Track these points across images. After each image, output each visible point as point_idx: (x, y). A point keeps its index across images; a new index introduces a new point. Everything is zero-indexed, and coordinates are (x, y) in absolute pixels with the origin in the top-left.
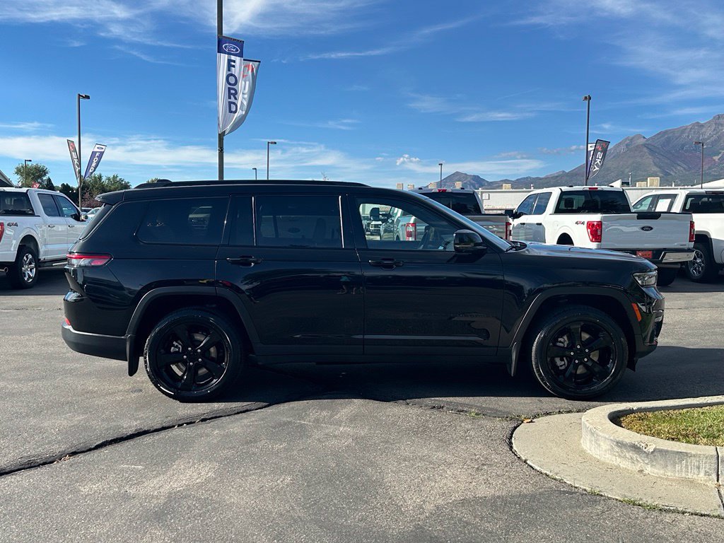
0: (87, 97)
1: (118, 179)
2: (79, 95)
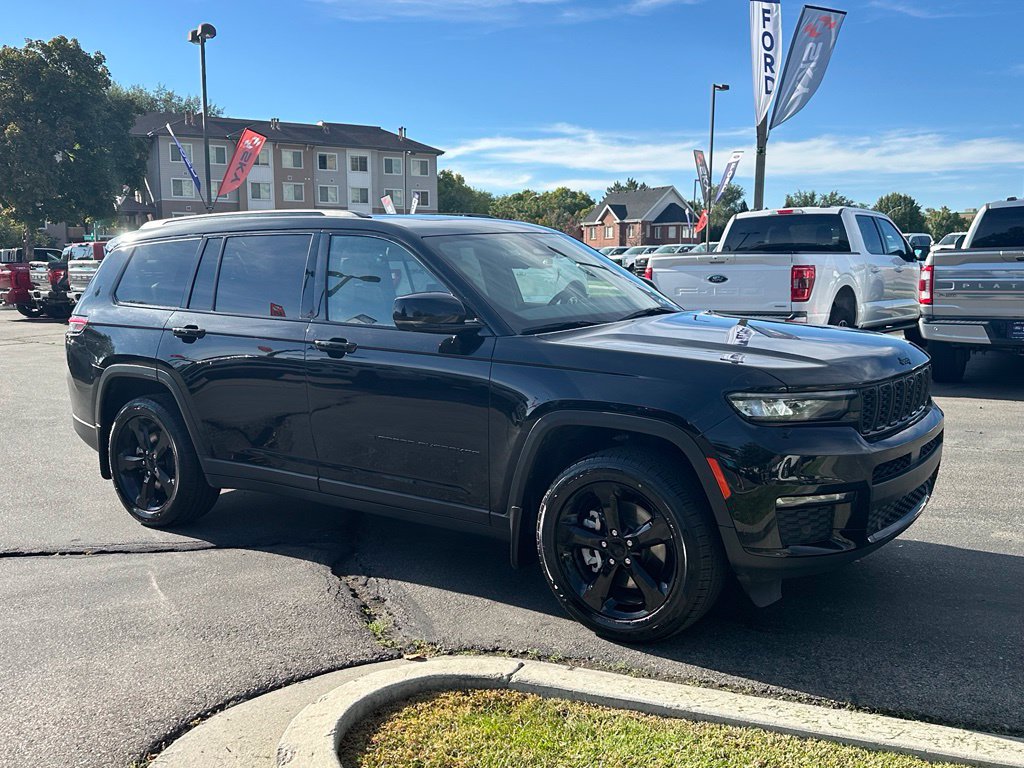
0: (726, 87)
1: (837, 198)
2: (715, 86)
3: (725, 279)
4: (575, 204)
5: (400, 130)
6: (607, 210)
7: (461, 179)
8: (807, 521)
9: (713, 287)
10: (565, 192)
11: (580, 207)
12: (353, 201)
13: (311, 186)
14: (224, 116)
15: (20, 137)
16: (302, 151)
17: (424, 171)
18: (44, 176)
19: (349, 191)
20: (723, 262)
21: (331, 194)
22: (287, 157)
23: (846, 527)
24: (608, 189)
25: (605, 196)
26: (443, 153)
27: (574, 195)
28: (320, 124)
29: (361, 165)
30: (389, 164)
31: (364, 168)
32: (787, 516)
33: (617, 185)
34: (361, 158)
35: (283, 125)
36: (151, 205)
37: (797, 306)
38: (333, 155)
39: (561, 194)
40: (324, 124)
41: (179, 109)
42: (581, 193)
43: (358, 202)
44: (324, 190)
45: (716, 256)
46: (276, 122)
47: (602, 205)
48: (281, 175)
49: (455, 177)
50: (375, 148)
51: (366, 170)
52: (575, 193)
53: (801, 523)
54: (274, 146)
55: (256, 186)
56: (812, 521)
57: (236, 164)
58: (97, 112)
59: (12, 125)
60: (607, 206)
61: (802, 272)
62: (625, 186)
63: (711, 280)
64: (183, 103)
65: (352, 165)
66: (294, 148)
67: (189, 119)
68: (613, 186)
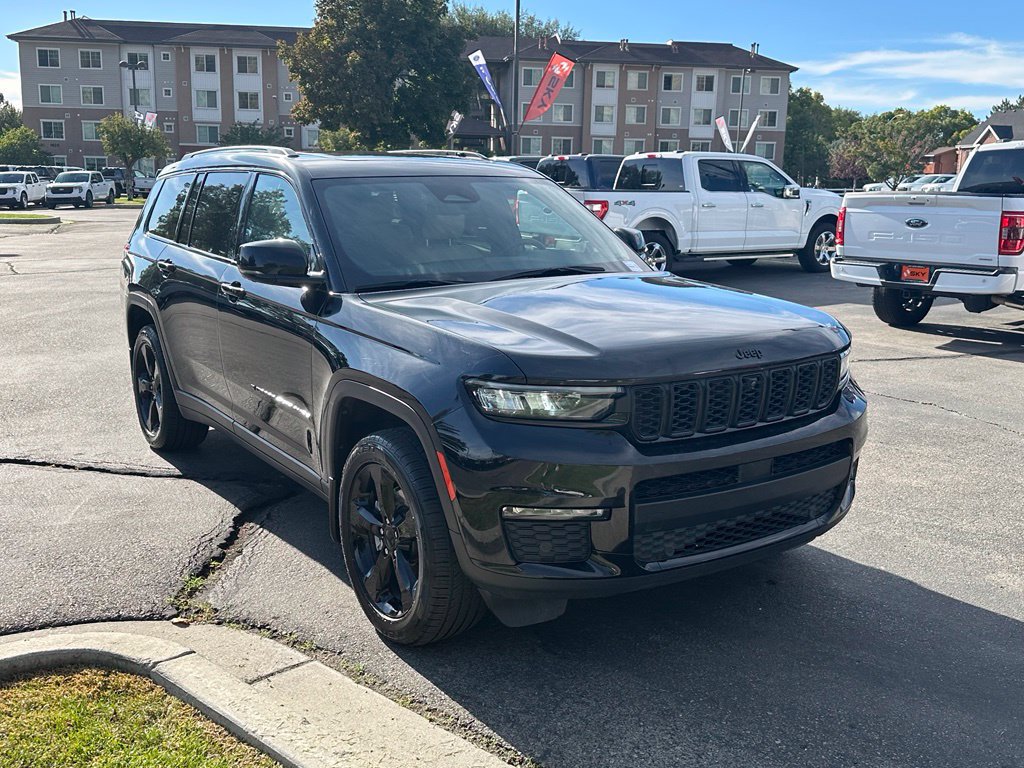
3: (924, 224)
4: (955, 125)
5: (753, 46)
6: (989, 131)
7: (819, 97)
8: (548, 537)
9: (910, 232)
10: (945, 110)
11: (960, 128)
12: (696, 123)
13: (654, 109)
14: (580, 39)
15: (360, 65)
16: (648, 72)
17: (774, 88)
18: (379, 102)
19: (692, 112)
20: (923, 204)
21: (673, 114)
22: (633, 79)
23: (614, 551)
24: (994, 108)
25: (989, 116)
26: (797, 69)
27: (955, 114)
28: (669, 43)
29: (707, 85)
30: (737, 81)
31: (709, 88)
32: (520, 528)
33: (1006, 103)
34: (708, 78)
35: (632, 46)
36: (503, 129)
37: (1005, 261)
38: (678, 75)
39: (939, 113)
40: (674, 43)
41: (540, 33)
42: (962, 112)
43: (699, 123)
44: (667, 112)
45: (915, 196)
46: (625, 43)
47: (985, 125)
48: (625, 97)
49: (813, 95)
50: (722, 66)
51: (712, 90)
52: (956, 112)
53: (538, 537)
54: (621, 67)
55: (600, 110)
56: (555, 537)
57: (543, 90)
58: (429, 39)
59: (353, 53)
60: (989, 127)
61: (1014, 219)
62: (1015, 104)
63: (908, 224)
64: (543, 27)
65: (698, 85)
66: (641, 69)
67: (543, 43)
68: (1000, 104)
